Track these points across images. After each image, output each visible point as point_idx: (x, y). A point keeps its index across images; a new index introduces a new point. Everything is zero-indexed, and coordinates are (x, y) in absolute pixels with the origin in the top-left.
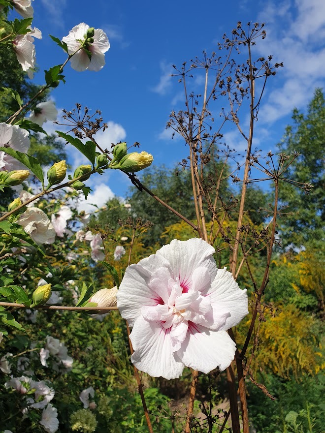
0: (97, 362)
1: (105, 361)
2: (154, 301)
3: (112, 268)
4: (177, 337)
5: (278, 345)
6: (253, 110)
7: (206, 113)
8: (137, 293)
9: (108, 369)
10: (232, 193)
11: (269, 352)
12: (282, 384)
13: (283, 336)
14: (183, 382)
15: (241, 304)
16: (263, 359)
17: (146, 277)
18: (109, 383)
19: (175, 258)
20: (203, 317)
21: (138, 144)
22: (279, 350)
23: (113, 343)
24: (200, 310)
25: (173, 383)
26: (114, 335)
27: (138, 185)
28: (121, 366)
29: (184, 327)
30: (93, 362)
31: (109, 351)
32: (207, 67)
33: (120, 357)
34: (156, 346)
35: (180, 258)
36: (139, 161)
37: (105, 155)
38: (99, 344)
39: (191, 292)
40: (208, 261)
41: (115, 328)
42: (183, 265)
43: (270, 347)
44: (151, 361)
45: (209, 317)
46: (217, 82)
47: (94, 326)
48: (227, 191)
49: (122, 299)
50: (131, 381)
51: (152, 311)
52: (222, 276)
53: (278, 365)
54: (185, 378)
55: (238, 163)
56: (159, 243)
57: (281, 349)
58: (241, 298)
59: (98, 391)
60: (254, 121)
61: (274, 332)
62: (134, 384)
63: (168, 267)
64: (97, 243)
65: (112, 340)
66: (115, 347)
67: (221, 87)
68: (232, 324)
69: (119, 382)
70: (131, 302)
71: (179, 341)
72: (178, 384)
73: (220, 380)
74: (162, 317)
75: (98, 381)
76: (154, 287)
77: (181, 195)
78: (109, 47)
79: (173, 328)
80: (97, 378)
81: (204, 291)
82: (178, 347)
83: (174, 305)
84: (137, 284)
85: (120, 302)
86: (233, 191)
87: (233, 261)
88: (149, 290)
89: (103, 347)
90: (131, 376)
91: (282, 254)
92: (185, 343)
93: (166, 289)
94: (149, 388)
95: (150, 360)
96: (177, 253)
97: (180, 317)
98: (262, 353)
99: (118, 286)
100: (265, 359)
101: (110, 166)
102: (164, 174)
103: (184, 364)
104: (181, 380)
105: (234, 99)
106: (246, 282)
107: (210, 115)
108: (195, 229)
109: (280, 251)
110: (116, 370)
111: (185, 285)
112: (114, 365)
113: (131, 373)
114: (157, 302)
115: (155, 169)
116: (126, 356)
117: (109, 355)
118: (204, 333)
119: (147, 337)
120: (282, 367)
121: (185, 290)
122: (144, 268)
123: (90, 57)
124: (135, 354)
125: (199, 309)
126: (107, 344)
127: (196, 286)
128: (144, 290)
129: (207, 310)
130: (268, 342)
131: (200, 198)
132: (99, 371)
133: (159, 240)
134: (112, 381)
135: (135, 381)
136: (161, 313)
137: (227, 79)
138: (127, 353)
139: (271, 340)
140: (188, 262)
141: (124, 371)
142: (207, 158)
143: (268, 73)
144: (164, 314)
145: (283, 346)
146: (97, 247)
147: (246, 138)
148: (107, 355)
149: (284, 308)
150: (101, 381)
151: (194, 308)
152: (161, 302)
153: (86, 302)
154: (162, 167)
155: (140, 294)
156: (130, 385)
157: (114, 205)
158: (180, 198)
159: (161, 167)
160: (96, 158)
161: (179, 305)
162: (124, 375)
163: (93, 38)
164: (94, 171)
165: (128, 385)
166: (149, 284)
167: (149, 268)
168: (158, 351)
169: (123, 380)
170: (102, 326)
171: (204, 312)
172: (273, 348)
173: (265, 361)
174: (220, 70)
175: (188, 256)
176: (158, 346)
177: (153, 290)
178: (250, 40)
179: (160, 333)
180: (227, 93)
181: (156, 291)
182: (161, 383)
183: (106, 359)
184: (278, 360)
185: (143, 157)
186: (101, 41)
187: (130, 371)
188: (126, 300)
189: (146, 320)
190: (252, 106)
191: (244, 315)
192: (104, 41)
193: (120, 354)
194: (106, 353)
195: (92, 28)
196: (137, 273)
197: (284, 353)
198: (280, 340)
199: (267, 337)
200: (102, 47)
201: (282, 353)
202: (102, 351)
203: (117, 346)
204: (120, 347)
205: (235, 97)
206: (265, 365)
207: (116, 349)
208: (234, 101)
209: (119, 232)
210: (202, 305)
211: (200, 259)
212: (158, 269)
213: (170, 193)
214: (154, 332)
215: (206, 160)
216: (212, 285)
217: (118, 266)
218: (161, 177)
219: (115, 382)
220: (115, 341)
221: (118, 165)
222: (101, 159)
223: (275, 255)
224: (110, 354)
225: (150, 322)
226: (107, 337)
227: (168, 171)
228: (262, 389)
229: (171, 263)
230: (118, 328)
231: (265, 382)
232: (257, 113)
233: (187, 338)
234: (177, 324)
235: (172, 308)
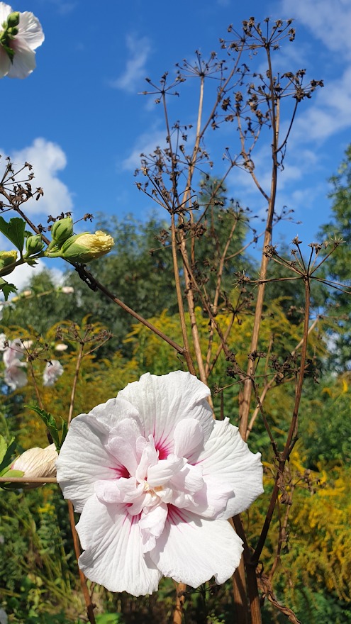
0: (11, 564)
1: (24, 563)
2: (114, 471)
3: (48, 417)
4: (150, 529)
5: (332, 540)
6: (275, 154)
7: (200, 154)
8: (87, 460)
9: (30, 578)
10: (251, 265)
11: (317, 552)
12: (343, 611)
13: (342, 523)
14: (162, 603)
15: (252, 477)
16: (306, 564)
17: (102, 435)
18: (32, 603)
19: (146, 403)
20: (191, 498)
21: (89, 216)
22: (334, 549)
23: (40, 532)
24: (186, 488)
25: (144, 605)
26: (43, 516)
27: (89, 282)
28: (53, 572)
29: (161, 513)
30: (4, 563)
31: (31, 545)
32: (202, 75)
33: (51, 556)
34: (117, 543)
35: (154, 404)
36: (92, 247)
37: (39, 237)
38: (15, 532)
39: (172, 459)
40: (200, 408)
41: (44, 504)
42: (160, 414)
43: (317, 543)
44: (109, 567)
45: (200, 497)
46: (219, 101)
47: (7, 500)
48: (241, 260)
49: (64, 470)
50: (70, 600)
51: (112, 487)
52: (221, 432)
53: (333, 577)
54: (167, 595)
55: (255, 231)
56: (121, 353)
57: (337, 547)
58: (250, 468)
59: (12, 616)
60: (278, 170)
61: (325, 517)
62: (76, 606)
63: (136, 418)
64: (14, 355)
65: (38, 526)
66: (43, 539)
67: (225, 108)
68: (237, 509)
69: (48, 602)
70: (78, 474)
71: (152, 535)
72: (154, 608)
73: (230, 601)
74: (126, 497)
75: (14, 598)
76: (115, 451)
77: (161, 267)
78: (43, 40)
79: (143, 515)
80: (11, 593)
81: (193, 456)
82: (151, 545)
83: (146, 479)
84: (87, 445)
85: (61, 474)
86: (252, 262)
87: (244, 400)
88: (105, 454)
89: (21, 538)
90: (70, 591)
91: (340, 374)
92: (162, 540)
93: (133, 453)
94: (102, 612)
95: (108, 564)
96: (151, 396)
97: (155, 498)
98: (305, 555)
99: (59, 448)
100: (309, 564)
101: (47, 253)
102: (131, 231)
103: (160, 572)
104: (160, 599)
105: (246, 129)
106: (276, 425)
107: (206, 158)
108: (179, 352)
109: (337, 368)
110: (43, 580)
111: (163, 446)
112: (41, 569)
113: (69, 586)
114: (120, 473)
115: (115, 221)
116: (61, 554)
117: (31, 553)
118: (192, 523)
119: (104, 528)
120: (341, 580)
121: (163, 455)
122: (98, 419)
123: (11, 57)
124: (84, 556)
125: (184, 486)
126: (29, 533)
127: (180, 448)
128: (98, 455)
129: (198, 486)
130: (314, 534)
131: (190, 293)
132: (14, 580)
133: (121, 346)
134: (37, 599)
135: (79, 600)
136: (125, 492)
137: (235, 96)
138: (63, 549)
139: (320, 530)
140: (167, 409)
141: (58, 581)
142: (202, 227)
143: (298, 97)
144: (130, 493)
145: (342, 543)
146: (16, 362)
147: (266, 197)
148: (28, 552)
149: (345, 473)
150: (18, 599)
151: (176, 484)
152: (125, 473)
153: (6, 468)
154: (128, 217)
155: (92, 461)
156: (69, 608)
157: (45, 290)
158: (159, 274)
159: (125, 219)
160: (27, 240)
161: (154, 479)
162: (58, 588)
163: (17, 27)
164: (21, 262)
165: (64, 608)
166: (106, 446)
167: (107, 420)
168: (120, 551)
169: (57, 598)
170: (19, 501)
171: (192, 490)
172: (324, 544)
173: (309, 569)
174: (224, 80)
175: (167, 400)
176: (120, 543)
177: (112, 455)
178: (269, 43)
179: (123, 522)
180: (235, 118)
181: (115, 456)
182: (123, 606)
183: (26, 559)
184: (333, 566)
185: (98, 240)
186: (30, 31)
187: (69, 582)
188: (71, 471)
189: (102, 501)
190: (274, 146)
191: (256, 494)
192: (35, 31)
193: (52, 551)
194: (26, 549)
195: (16, 13)
196: (88, 428)
197: (343, 555)
198: (336, 531)
199: (313, 525)
200: (31, 39)
201: (339, 554)
202: (19, 545)
203: (46, 537)
204: (51, 539)
205: (247, 127)
206: (310, 575)
207: (45, 543)
208: (246, 132)
209: (52, 332)
210: (189, 479)
211: (186, 406)
212: (119, 422)
213: (140, 265)
214: (114, 521)
215: (200, 231)
216: (206, 446)
217: (50, 395)
218: (126, 236)
219: (41, 601)
220: (43, 527)
221: (60, 252)
222: (33, 244)
223: (329, 375)
224: (35, 550)
225: (107, 504)
226: (28, 519)
227: (137, 224)
228: (287, 616)
229: (141, 412)
230: (48, 505)
231: (312, 606)
232: (283, 157)
233: (166, 531)
234: (151, 508)
235: (143, 482)
